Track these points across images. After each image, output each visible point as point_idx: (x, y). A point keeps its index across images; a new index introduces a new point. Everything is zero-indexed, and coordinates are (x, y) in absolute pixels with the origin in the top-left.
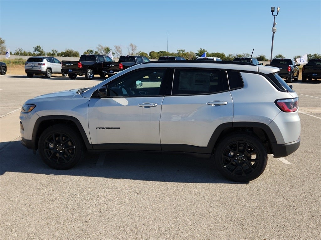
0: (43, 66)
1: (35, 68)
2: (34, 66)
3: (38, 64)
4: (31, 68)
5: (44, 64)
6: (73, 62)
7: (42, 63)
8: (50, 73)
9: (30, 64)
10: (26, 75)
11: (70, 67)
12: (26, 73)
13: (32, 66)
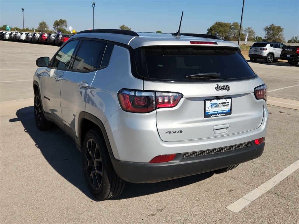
0: (264, 51)
1: (257, 53)
2: (257, 51)
3: (260, 49)
4: (253, 53)
5: (266, 50)
6: (292, 47)
7: (265, 48)
8: (271, 58)
9: (253, 49)
10: (250, 60)
11: (288, 53)
12: (250, 58)
13: (254, 51)
